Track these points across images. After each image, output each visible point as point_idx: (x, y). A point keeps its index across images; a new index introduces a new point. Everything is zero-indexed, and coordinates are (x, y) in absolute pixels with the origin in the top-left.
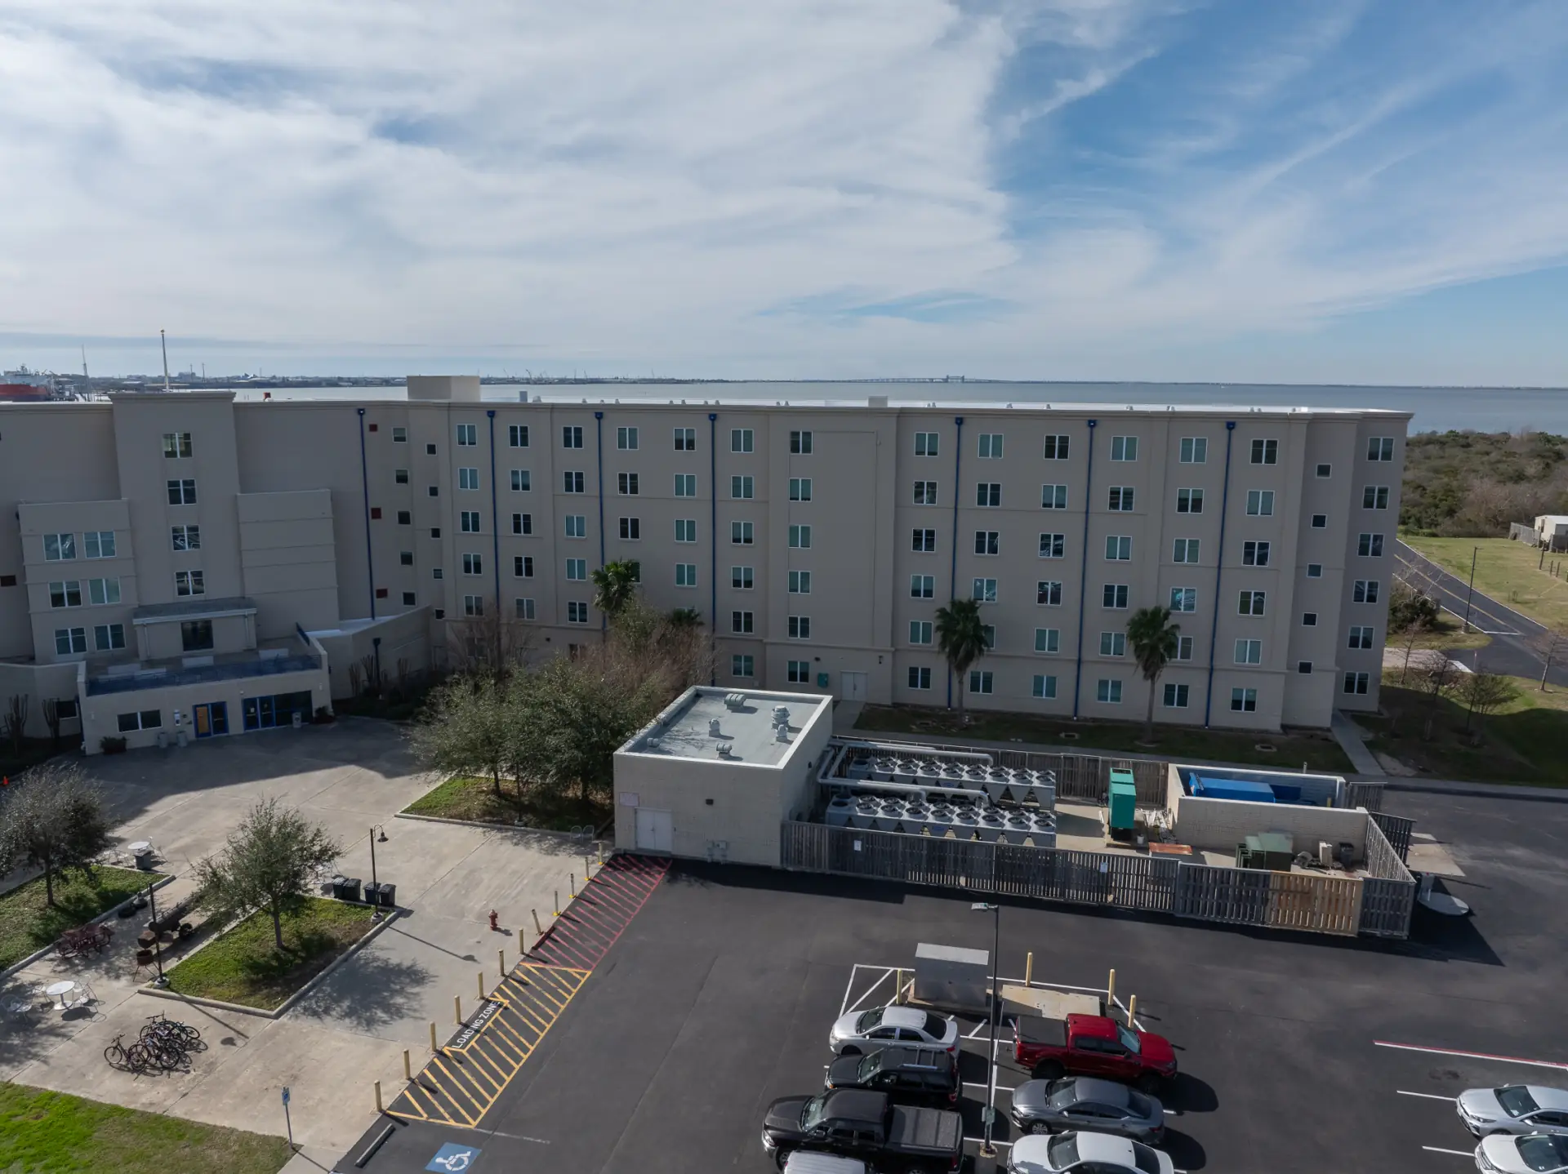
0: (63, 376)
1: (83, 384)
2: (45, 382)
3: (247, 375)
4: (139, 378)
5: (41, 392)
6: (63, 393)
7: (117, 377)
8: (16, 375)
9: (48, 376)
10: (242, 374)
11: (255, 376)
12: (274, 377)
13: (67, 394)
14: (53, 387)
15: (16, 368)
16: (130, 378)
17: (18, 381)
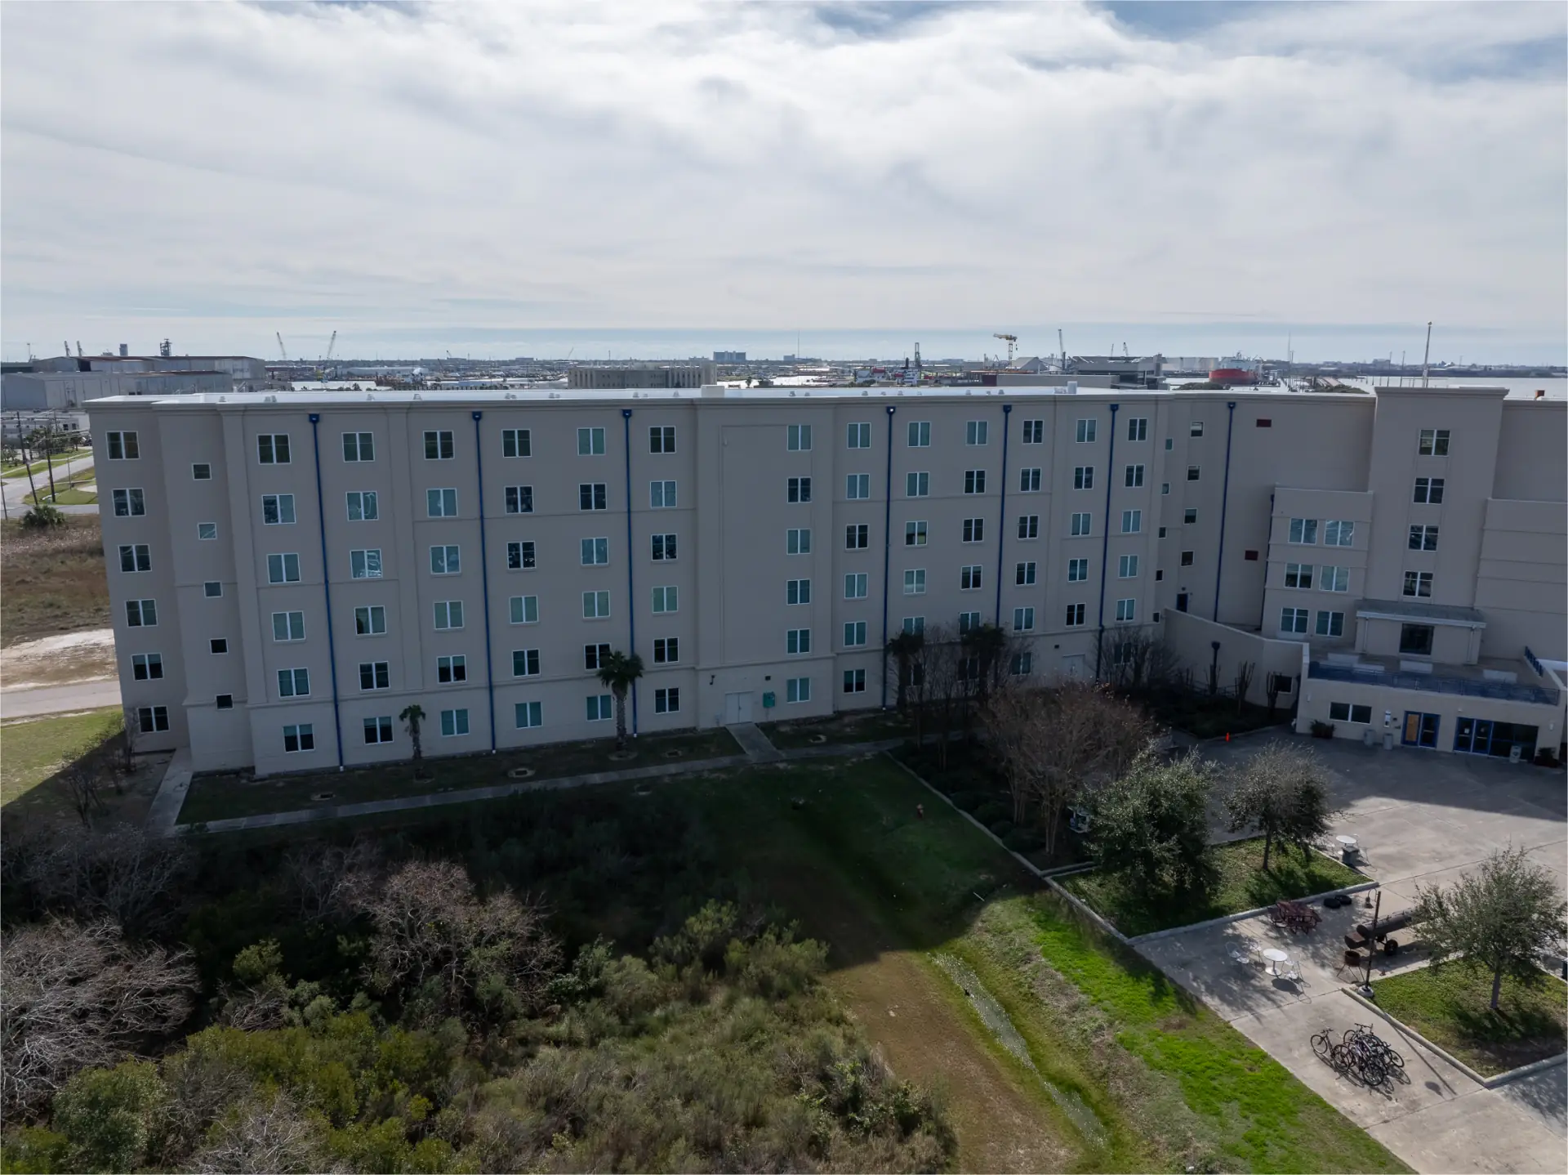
0: (1268, 362)
1: (1286, 370)
2: (1253, 368)
3: (1443, 363)
4: (1335, 364)
5: (1251, 376)
6: (1267, 378)
7: (1314, 363)
8: (1233, 360)
9: (1258, 362)
10: (1438, 362)
11: (1453, 364)
12: (1474, 366)
13: (1271, 378)
14: (1261, 371)
15: (1232, 354)
16: (1327, 364)
17: (1234, 366)
